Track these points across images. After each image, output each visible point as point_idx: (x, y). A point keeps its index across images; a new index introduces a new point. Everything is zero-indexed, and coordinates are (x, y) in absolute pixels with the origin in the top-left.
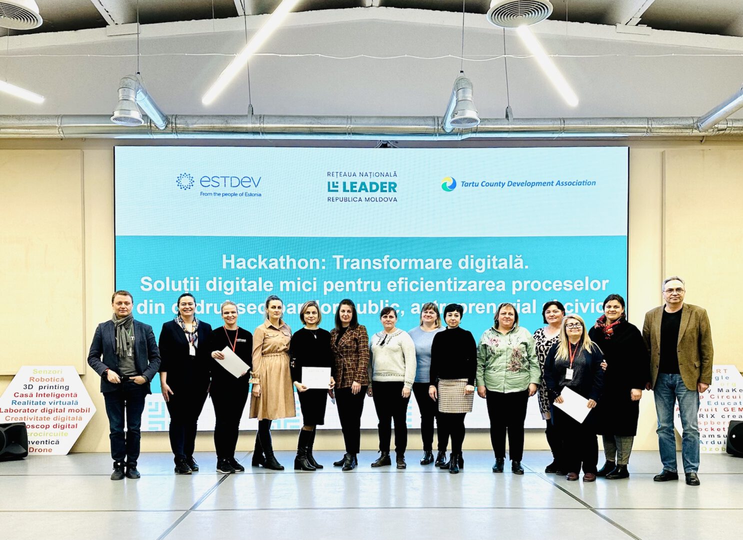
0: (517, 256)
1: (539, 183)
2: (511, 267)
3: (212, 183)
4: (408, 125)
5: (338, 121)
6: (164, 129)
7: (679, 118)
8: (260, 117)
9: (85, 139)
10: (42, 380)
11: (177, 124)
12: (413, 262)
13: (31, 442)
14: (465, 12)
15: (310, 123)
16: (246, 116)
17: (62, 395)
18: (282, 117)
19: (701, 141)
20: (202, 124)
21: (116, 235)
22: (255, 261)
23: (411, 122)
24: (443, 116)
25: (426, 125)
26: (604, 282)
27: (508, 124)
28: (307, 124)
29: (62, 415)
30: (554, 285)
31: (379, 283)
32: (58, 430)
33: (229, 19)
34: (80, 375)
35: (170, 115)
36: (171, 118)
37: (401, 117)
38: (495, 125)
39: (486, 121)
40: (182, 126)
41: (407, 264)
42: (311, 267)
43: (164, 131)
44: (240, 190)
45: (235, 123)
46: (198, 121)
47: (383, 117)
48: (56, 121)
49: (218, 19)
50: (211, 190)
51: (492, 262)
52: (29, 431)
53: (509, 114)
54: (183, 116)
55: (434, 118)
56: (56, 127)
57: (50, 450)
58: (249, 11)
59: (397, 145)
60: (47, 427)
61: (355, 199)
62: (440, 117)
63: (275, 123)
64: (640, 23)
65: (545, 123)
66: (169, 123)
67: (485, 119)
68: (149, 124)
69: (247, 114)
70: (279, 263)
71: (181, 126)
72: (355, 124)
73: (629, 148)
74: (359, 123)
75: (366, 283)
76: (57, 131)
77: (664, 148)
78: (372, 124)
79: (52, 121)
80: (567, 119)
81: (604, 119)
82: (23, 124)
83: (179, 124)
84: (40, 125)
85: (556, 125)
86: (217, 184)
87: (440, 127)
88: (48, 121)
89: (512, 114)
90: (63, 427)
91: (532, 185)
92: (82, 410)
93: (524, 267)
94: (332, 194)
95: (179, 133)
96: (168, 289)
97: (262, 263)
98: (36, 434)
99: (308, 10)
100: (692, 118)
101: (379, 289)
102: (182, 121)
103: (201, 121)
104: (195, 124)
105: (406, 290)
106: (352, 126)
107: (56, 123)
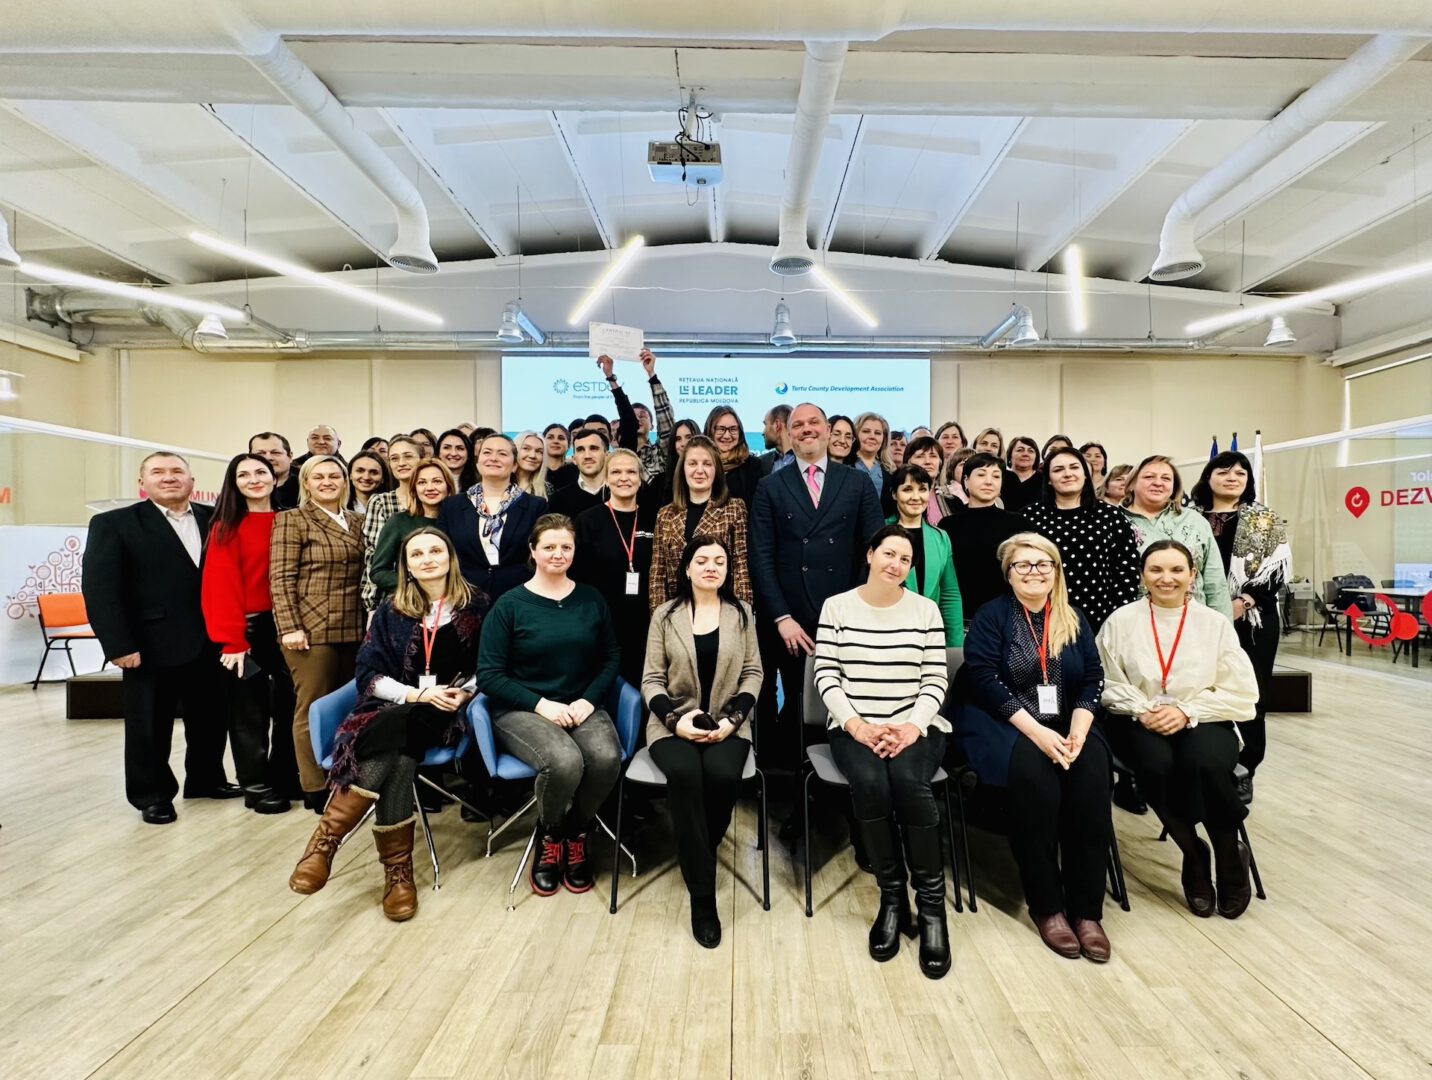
1: (856, 388)
3: (583, 387)
4: (745, 339)
5: (688, 336)
7: (968, 337)
9: (478, 351)
11: (553, 339)
15: (664, 338)
19: (984, 356)
20: (574, 339)
23: (747, 337)
27: (828, 339)
28: (660, 338)
33: (598, 252)
35: (547, 332)
37: (738, 334)
38: (817, 340)
39: (809, 338)
40: (557, 340)
43: (543, 345)
46: (570, 336)
48: (452, 336)
49: (588, 252)
50: (582, 393)
53: (828, 330)
54: (558, 333)
56: (454, 341)
58: (613, 245)
59: (739, 355)
64: (938, 258)
65: (858, 339)
66: (546, 338)
72: (701, 339)
73: (931, 361)
74: (704, 338)
76: (454, 345)
77: (960, 361)
78: (715, 339)
80: (875, 336)
82: (426, 339)
84: (438, 340)
85: (867, 341)
86: (587, 389)
88: (445, 336)
89: (831, 331)
91: (852, 389)
94: (685, 397)
95: (555, 346)
100: (978, 337)
102: (557, 336)
103: (573, 336)
104: (568, 338)
107: (453, 338)
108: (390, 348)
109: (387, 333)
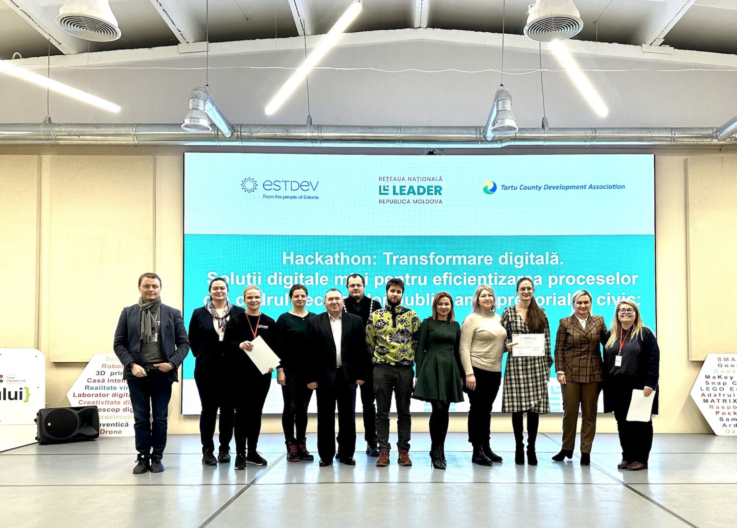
0: (553, 253)
1: (573, 187)
2: (547, 263)
3: (273, 187)
4: (452, 134)
5: (390, 130)
6: (230, 137)
7: (700, 128)
8: (318, 127)
9: (157, 145)
10: (113, 367)
11: (242, 132)
12: (457, 259)
13: (102, 425)
14: (504, 33)
15: (364, 132)
16: (306, 125)
18: (338, 127)
19: (721, 150)
20: (265, 132)
21: (185, 233)
22: (312, 257)
23: (455, 131)
24: (485, 125)
25: (469, 134)
27: (544, 133)
28: (360, 133)
30: (588, 280)
31: (425, 278)
32: (128, 413)
33: (290, 39)
35: (236, 125)
36: (236, 127)
37: (446, 127)
38: (532, 133)
39: (524, 131)
40: (247, 134)
41: (451, 260)
42: (364, 263)
43: (230, 139)
44: (299, 193)
45: (295, 132)
46: (261, 129)
47: (430, 127)
48: (131, 129)
49: (280, 39)
50: (272, 193)
51: (529, 259)
52: (100, 414)
53: (545, 124)
54: (247, 126)
55: (476, 128)
56: (131, 134)
57: (120, 432)
58: (308, 32)
59: (443, 152)
60: (117, 410)
61: (404, 202)
62: (482, 127)
63: (332, 132)
64: (663, 43)
65: (577, 132)
66: (234, 131)
67: (524, 129)
68: (216, 132)
69: (306, 124)
70: (334, 259)
71: (245, 134)
72: (405, 133)
73: (655, 156)
74: (408, 131)
75: (413, 278)
76: (132, 138)
77: (687, 155)
78: (420, 133)
79: (127, 129)
80: (598, 128)
81: (631, 129)
82: (101, 131)
83: (244, 132)
84: (116, 133)
85: (588, 134)
86: (278, 188)
87: (481, 136)
88: (123, 129)
89: (547, 124)
91: (567, 188)
93: (559, 262)
94: (383, 197)
95: (244, 141)
96: (232, 283)
97: (318, 259)
98: (107, 417)
99: (362, 31)
100: (712, 128)
101: (425, 283)
102: (246, 129)
103: (264, 129)
104: (258, 132)
105: (450, 283)
106: (401, 135)
107: (131, 131)
108: (61, 142)
109: (59, 125)
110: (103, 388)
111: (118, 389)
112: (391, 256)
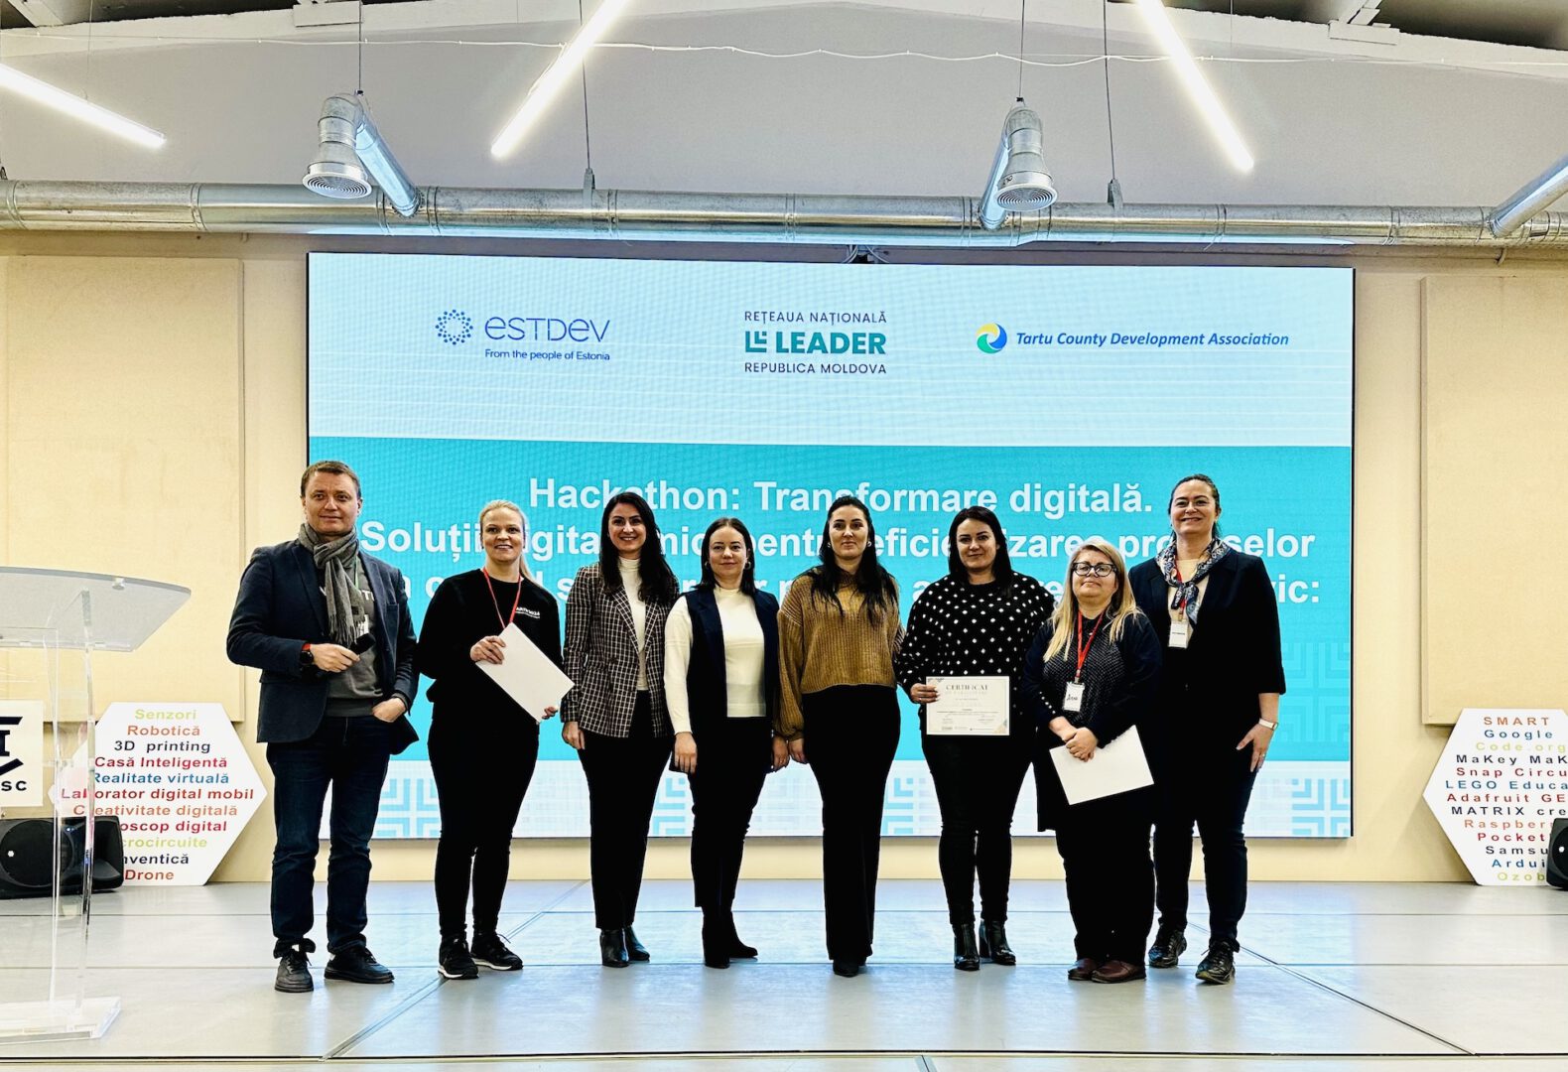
0: (1129, 486)
1: (1175, 338)
2: (1116, 508)
3: (509, 331)
5: (769, 203)
6: (413, 216)
7: (1454, 209)
8: (609, 195)
9: (248, 234)
10: (154, 731)
11: (439, 206)
12: (918, 498)
13: (129, 860)
15: (712, 208)
16: (581, 191)
17: (196, 763)
18: (655, 195)
19: (1499, 259)
20: (490, 206)
21: (310, 435)
22: (596, 492)
23: (915, 210)
24: (981, 196)
25: (946, 214)
26: (1306, 540)
27: (1113, 216)
28: (703, 209)
29: (195, 803)
32: (186, 834)
34: (233, 723)
35: (424, 188)
36: (425, 193)
37: (895, 198)
38: (1086, 215)
39: (1067, 211)
40: (449, 209)
41: (905, 500)
42: (711, 505)
43: (412, 221)
44: (567, 345)
45: (558, 206)
46: (482, 199)
47: (858, 197)
48: (188, 196)
50: (507, 345)
51: (1077, 499)
52: (126, 835)
53: (1115, 195)
54: (450, 191)
55: (962, 200)
57: (170, 876)
59: (888, 256)
60: (164, 828)
61: (801, 368)
62: (975, 199)
63: (639, 207)
64: (1376, 20)
65: (1186, 213)
67: (1066, 207)
69: (582, 188)
71: (445, 209)
72: (803, 211)
73: (1354, 271)
74: (811, 207)
76: (190, 217)
77: (1425, 272)
78: (837, 212)
79: (180, 196)
80: (1231, 206)
81: (1306, 208)
82: (120, 200)
83: (443, 206)
84: (153, 203)
85: (1209, 217)
87: (974, 220)
88: (170, 196)
89: (1120, 194)
90: (196, 829)
91: (1161, 341)
92: (238, 795)
93: (1143, 507)
94: (754, 358)
95: (442, 225)
96: (418, 548)
98: (140, 843)
102: (448, 198)
103: (488, 199)
104: (476, 206)
105: (903, 552)
106: (795, 214)
107: (188, 199)
108: (29, 224)
109: (24, 185)
110: (131, 779)
111: (164, 780)
112: (772, 492)
